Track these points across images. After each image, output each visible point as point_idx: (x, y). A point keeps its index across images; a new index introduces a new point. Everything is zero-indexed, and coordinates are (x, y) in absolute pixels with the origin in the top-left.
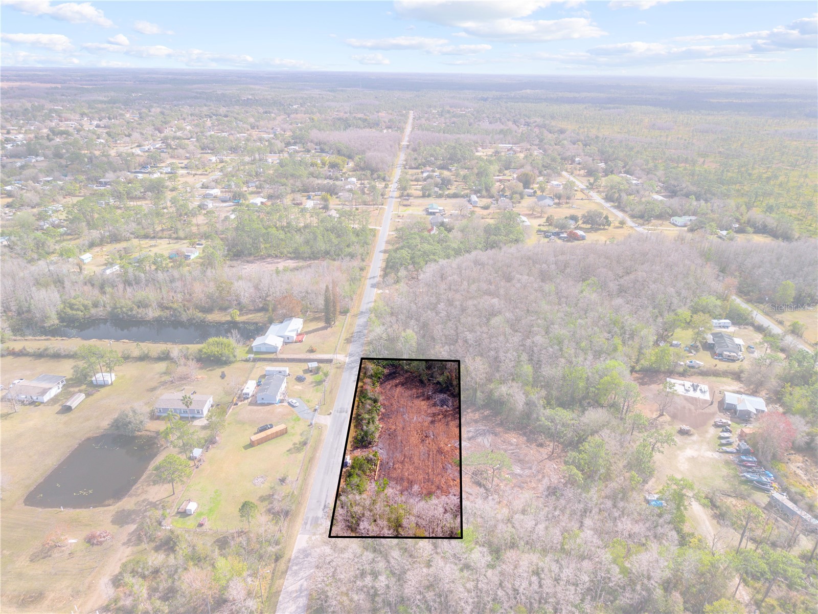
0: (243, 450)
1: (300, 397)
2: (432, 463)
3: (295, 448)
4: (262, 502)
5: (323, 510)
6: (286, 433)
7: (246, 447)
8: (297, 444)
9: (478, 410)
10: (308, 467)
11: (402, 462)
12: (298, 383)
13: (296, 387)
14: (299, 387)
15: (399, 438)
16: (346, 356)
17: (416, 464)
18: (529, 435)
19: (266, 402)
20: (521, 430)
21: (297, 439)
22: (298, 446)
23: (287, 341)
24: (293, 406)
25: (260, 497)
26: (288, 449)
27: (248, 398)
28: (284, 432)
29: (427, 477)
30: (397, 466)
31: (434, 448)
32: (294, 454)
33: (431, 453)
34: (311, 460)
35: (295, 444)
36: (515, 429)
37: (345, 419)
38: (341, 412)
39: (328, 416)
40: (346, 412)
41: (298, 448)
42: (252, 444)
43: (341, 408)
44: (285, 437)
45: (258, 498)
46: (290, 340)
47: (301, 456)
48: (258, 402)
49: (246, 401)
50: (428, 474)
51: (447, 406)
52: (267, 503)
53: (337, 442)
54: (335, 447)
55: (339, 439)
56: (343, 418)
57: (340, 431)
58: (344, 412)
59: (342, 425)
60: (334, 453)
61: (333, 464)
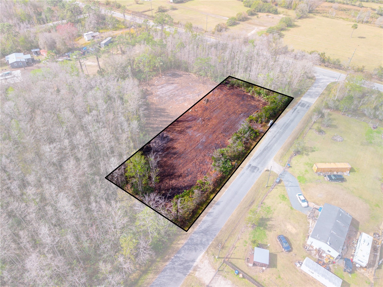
0: (355, 169)
1: (292, 208)
5: (296, 108)
7: (353, 170)
10: (300, 135)
13: (294, 231)
22: (305, 152)
26: (314, 153)
35: (307, 155)
37: (255, 159)
38: (255, 167)
39: (269, 169)
40: (250, 165)
41: (305, 150)
43: (253, 172)
53: (272, 142)
54: (275, 139)
55: (268, 144)
56: (257, 161)
57: (265, 150)
58: (253, 166)
59: (261, 154)
60: (278, 134)
61: (281, 128)
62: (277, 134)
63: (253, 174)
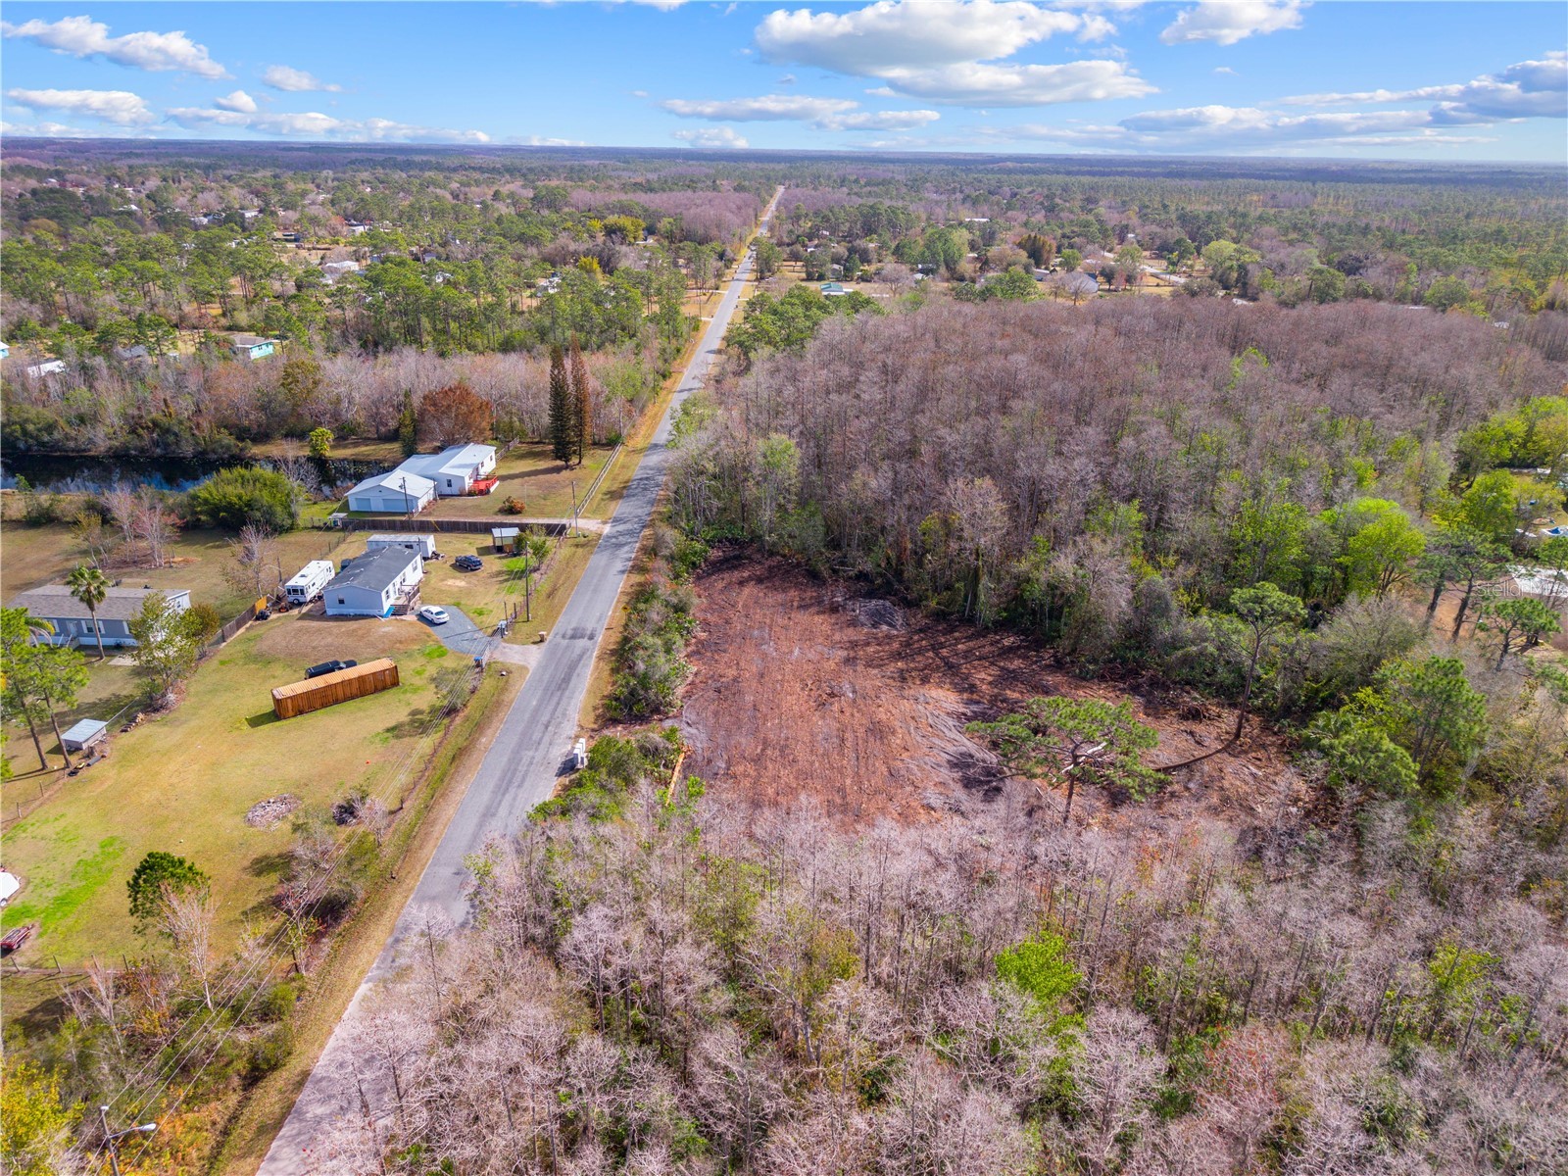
0: (246, 727)
1: (458, 605)
2: (853, 762)
3: (413, 722)
4: (259, 874)
6: (395, 683)
7: (256, 721)
8: (421, 712)
9: (984, 632)
10: (444, 775)
11: (757, 760)
12: (458, 574)
13: (450, 582)
14: (459, 582)
15: (749, 698)
16: (605, 523)
17: (802, 764)
18: (1151, 693)
19: (352, 612)
20: (1122, 678)
21: (427, 699)
22: (424, 717)
23: (447, 490)
24: (431, 623)
25: (258, 861)
26: (393, 723)
27: (300, 604)
28: (385, 683)
29: (838, 801)
30: (740, 769)
31: (859, 721)
32: (406, 740)
33: (849, 735)
34: (459, 755)
35: (414, 712)
36: (1102, 678)
38: (573, 637)
39: (535, 647)
40: (591, 639)
41: (422, 723)
42: (279, 712)
43: (575, 629)
44: (389, 696)
45: (246, 863)
46: (455, 490)
47: (425, 744)
48: (330, 612)
49: (295, 612)
50: (841, 790)
51: (890, 625)
52: (273, 878)
53: (551, 708)
54: (544, 719)
55: (560, 699)
56: (577, 651)
57: (567, 680)
58: (582, 637)
59: (572, 667)
60: (536, 736)
61: (531, 763)
62: (541, 739)
63: (573, 625)
